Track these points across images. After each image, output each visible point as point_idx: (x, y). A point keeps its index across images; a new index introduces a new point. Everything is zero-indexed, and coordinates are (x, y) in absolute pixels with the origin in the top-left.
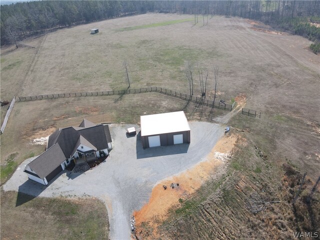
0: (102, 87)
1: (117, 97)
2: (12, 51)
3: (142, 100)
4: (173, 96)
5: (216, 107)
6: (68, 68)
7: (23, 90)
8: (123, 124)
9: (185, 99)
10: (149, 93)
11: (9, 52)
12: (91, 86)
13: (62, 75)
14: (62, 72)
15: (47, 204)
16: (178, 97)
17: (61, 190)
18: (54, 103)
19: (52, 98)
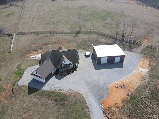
0: (64, 29)
1: (75, 35)
2: (8, 7)
3: (89, 38)
4: (106, 36)
5: (132, 43)
6: (42, 18)
7: (19, 28)
8: (81, 50)
9: (113, 38)
10: (92, 34)
11: (6, 7)
12: (58, 28)
13: (40, 22)
14: (40, 20)
15: (47, 94)
16: (109, 37)
17: (54, 86)
18: (39, 37)
19: (37, 34)
